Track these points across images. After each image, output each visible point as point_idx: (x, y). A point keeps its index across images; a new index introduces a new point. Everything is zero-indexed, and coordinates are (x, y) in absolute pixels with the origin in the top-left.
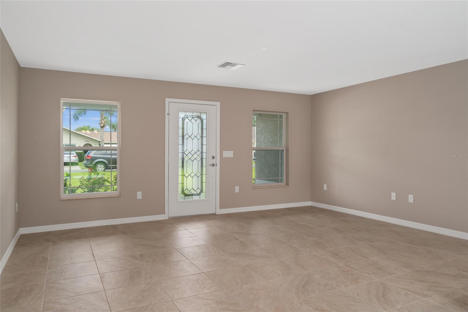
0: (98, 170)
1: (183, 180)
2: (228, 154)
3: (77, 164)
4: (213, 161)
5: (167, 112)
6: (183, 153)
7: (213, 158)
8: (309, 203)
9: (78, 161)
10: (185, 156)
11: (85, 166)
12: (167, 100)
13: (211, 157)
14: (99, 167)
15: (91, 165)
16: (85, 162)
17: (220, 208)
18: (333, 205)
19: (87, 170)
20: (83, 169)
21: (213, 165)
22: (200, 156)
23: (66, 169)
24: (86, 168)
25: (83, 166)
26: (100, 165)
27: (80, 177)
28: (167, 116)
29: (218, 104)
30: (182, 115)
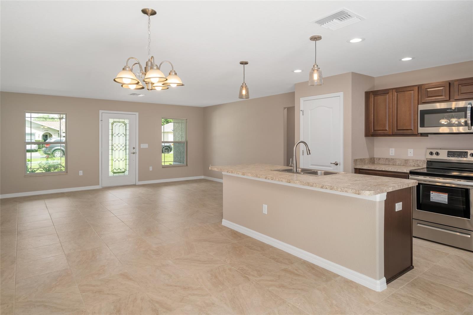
0: (56, 156)
1: (112, 163)
2: (145, 146)
3: (36, 151)
4: (134, 151)
5: (100, 119)
6: (112, 145)
7: (134, 148)
8: (202, 177)
9: (37, 148)
10: (114, 147)
11: (43, 153)
12: (101, 112)
13: (132, 148)
14: (57, 153)
15: (49, 152)
16: (44, 149)
17: (139, 181)
18: (216, 178)
19: (45, 155)
20: (43, 155)
21: (134, 153)
22: (124, 147)
23: (28, 155)
24: (45, 154)
25: (42, 153)
26: (58, 152)
27: (39, 162)
28: (100, 122)
29: (137, 114)
30: (111, 121)
